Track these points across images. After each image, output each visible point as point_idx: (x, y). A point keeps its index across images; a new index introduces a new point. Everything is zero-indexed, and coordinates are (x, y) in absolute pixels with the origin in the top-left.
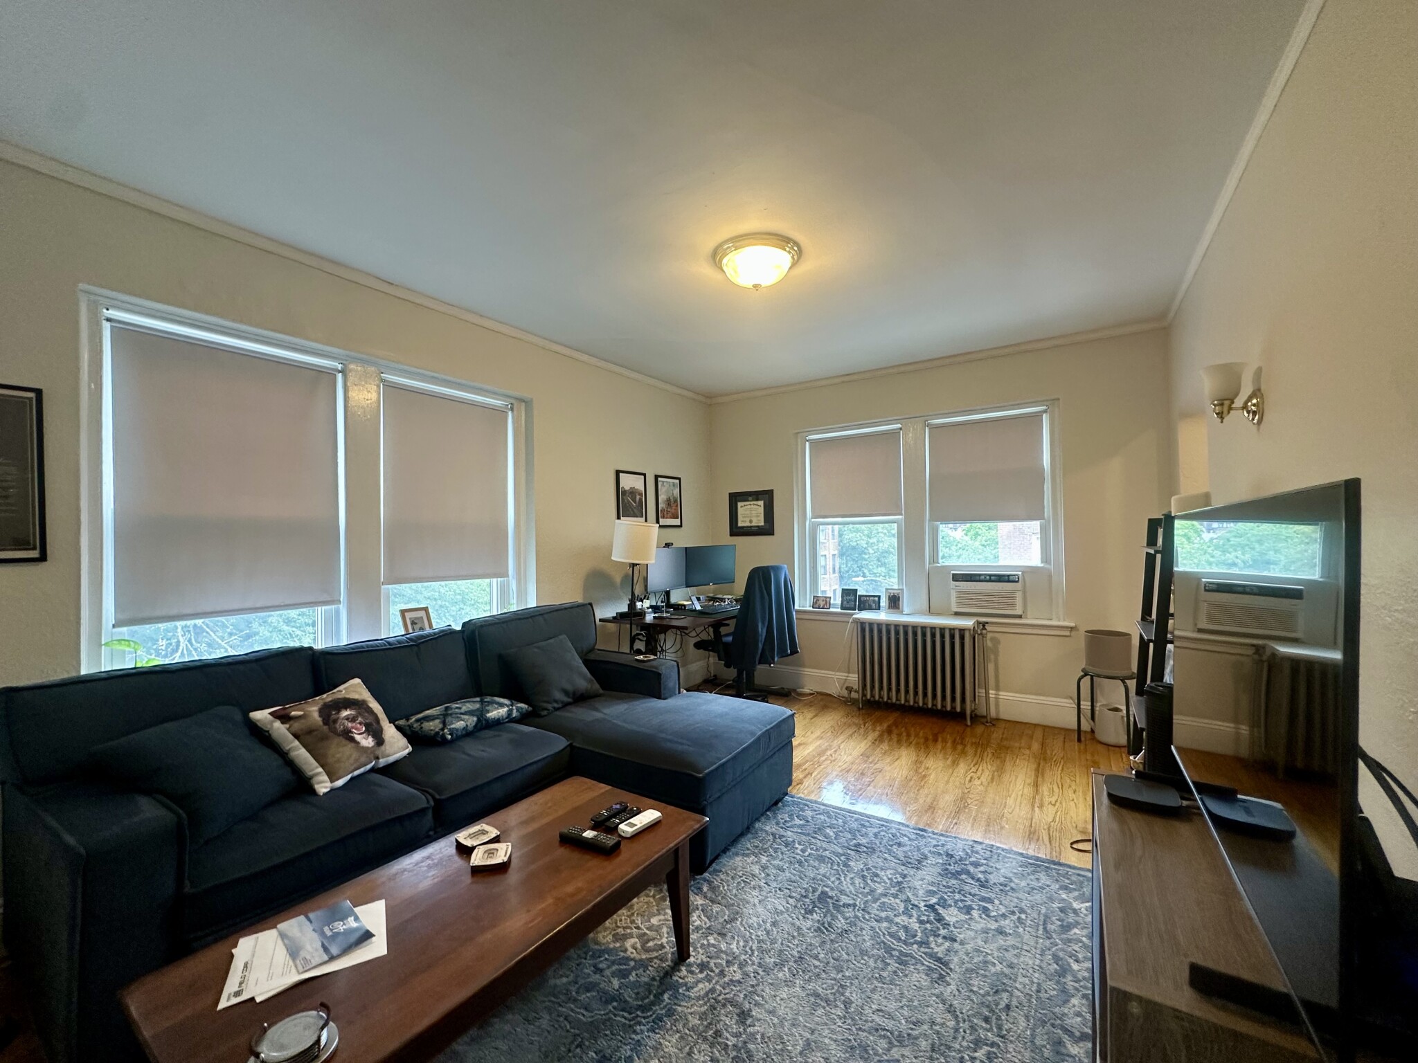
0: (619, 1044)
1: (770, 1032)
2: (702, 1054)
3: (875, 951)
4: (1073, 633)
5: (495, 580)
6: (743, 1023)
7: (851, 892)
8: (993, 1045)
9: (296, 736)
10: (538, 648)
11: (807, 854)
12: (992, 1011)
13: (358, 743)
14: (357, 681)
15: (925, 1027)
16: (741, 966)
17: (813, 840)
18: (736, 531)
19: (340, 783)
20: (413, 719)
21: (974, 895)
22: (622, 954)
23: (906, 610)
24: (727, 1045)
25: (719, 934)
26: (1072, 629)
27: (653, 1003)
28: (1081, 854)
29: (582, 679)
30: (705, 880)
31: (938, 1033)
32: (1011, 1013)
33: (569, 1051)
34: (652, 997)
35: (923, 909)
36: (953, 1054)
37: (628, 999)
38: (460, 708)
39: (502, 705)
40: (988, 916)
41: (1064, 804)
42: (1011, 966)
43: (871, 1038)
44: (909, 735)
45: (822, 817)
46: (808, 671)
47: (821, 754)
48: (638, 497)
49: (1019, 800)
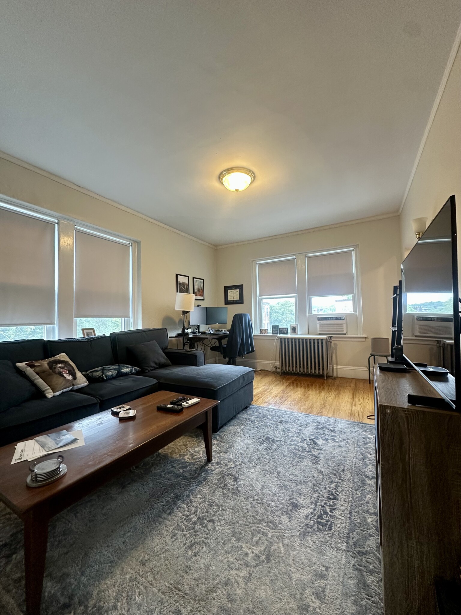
0: (184, 491)
1: (247, 483)
2: (219, 492)
3: (290, 455)
4: (367, 340)
5: (123, 319)
6: (236, 481)
7: (279, 436)
8: (337, 482)
9: (38, 374)
10: (144, 344)
11: (260, 424)
12: (337, 472)
13: (65, 377)
14: (64, 354)
15: (311, 478)
16: (234, 462)
17: (263, 420)
18: (227, 302)
19: (57, 393)
20: (89, 372)
21: (329, 435)
22: (183, 461)
23: (299, 334)
24: (230, 489)
25: (225, 452)
26: (366, 338)
27: (198, 477)
28: (371, 420)
29: (163, 358)
30: (218, 435)
31: (316, 480)
32: (344, 472)
33: (162, 494)
34: (197, 474)
35: (309, 440)
36: (322, 486)
37: (187, 476)
38: (109, 368)
39: (128, 367)
40: (335, 441)
41: (364, 404)
42: (344, 457)
43: (289, 483)
44: (301, 384)
45: (266, 412)
46: (258, 361)
47: (264, 391)
48: (186, 286)
49: (346, 404)
